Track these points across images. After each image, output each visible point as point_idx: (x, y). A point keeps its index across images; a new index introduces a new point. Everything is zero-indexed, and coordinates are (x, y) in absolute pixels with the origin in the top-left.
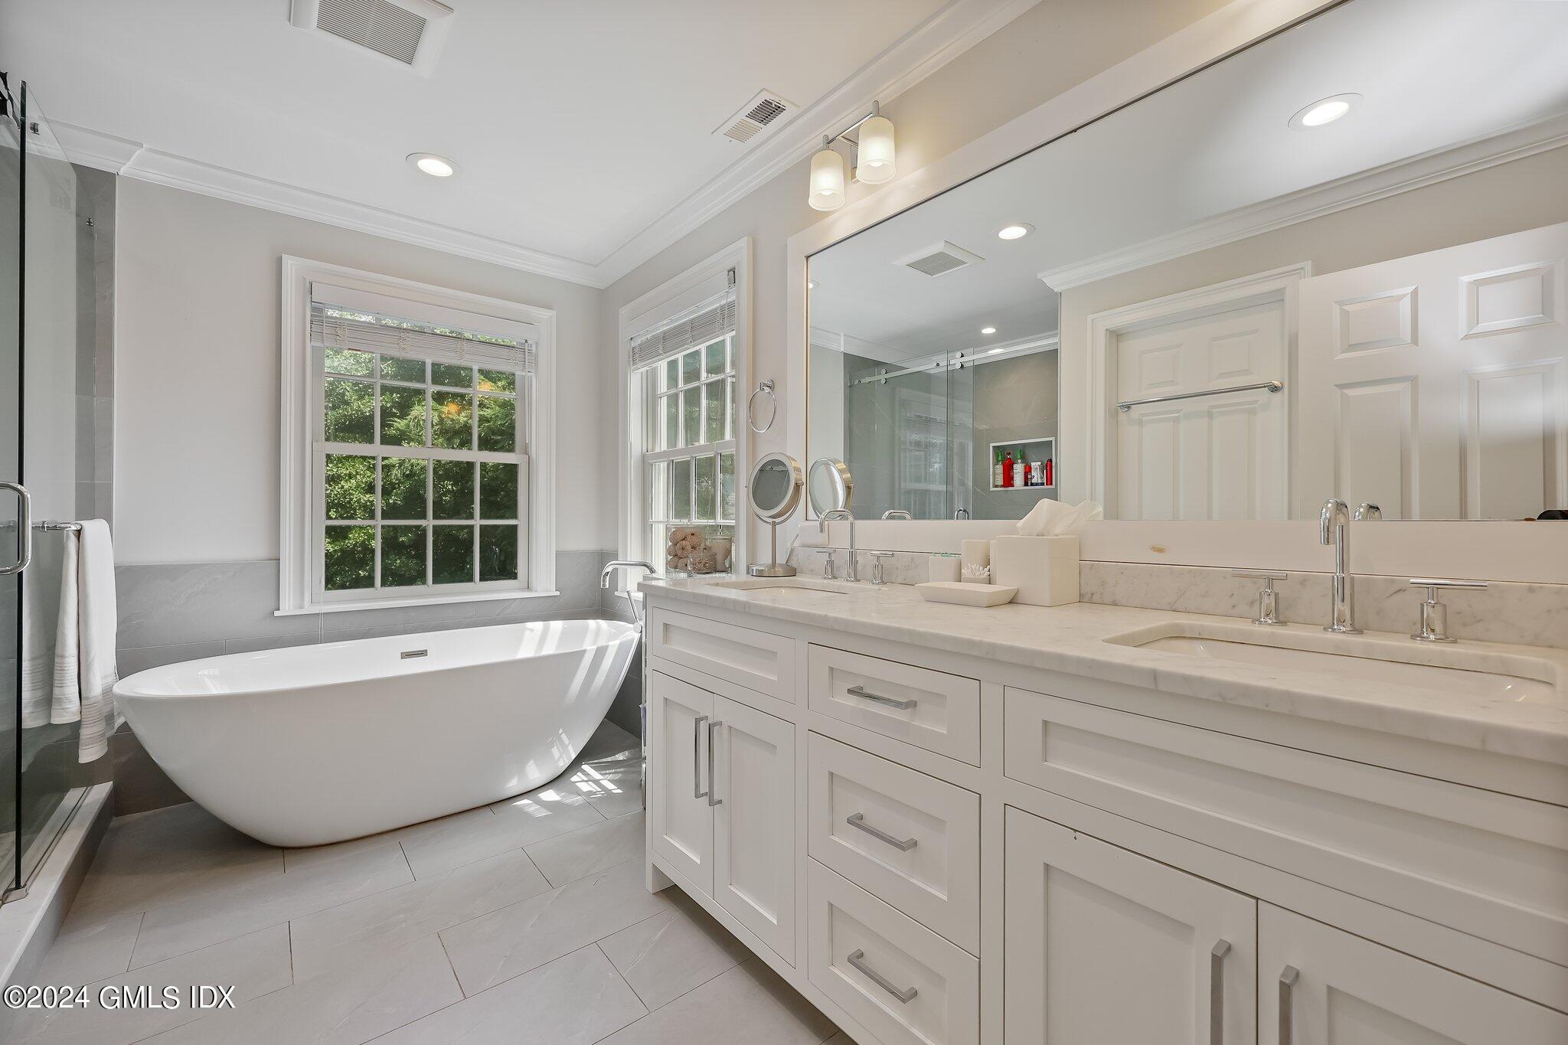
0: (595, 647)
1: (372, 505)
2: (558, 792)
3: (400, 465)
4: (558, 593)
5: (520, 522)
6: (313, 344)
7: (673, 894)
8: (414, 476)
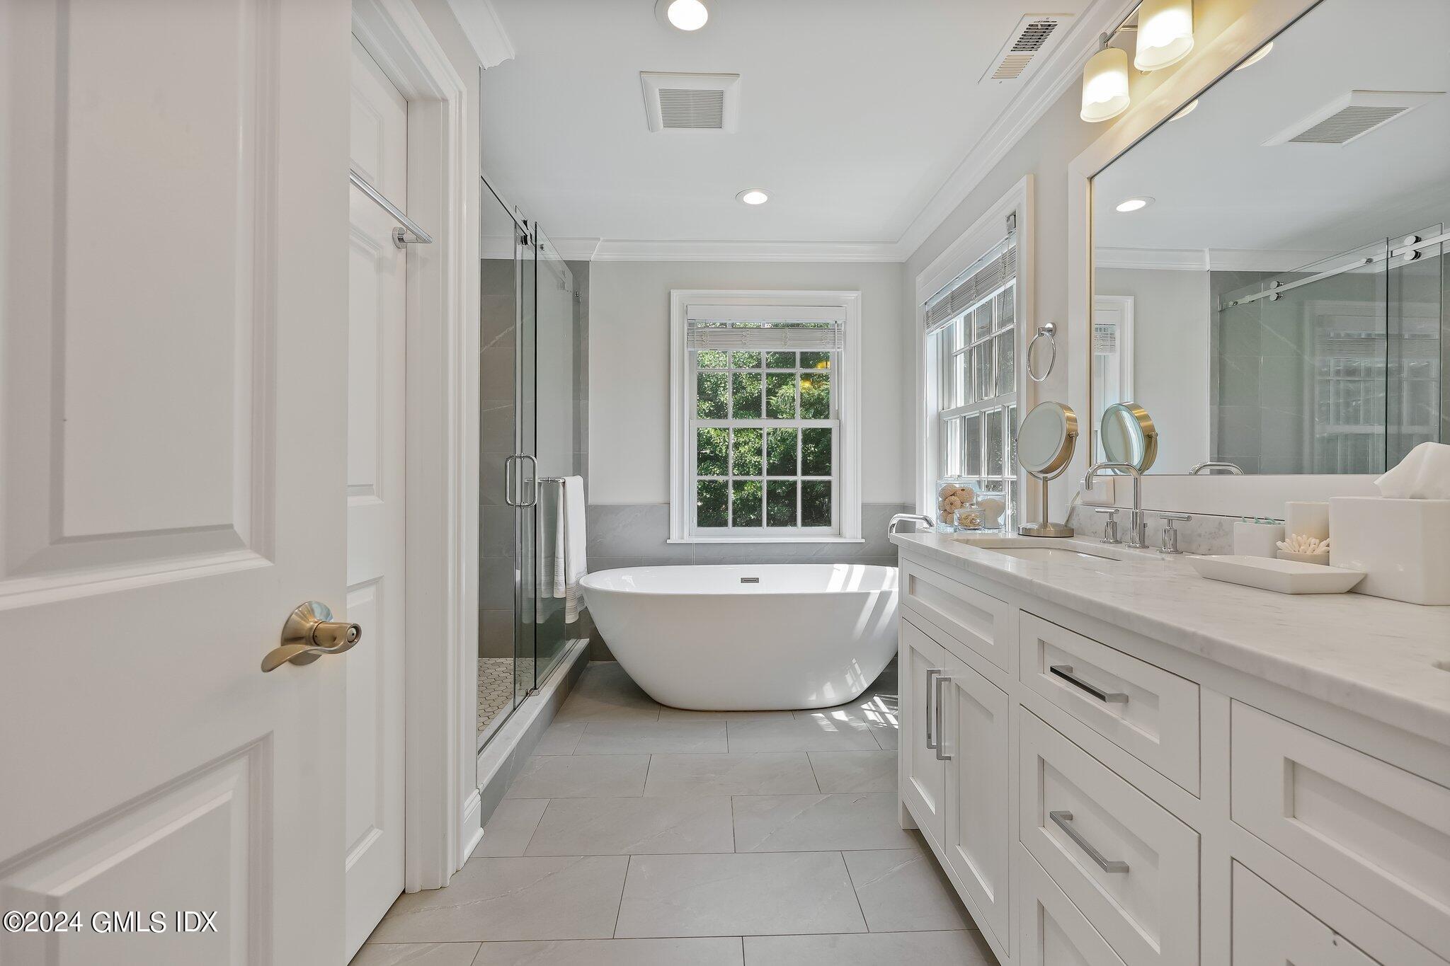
0: (879, 591)
1: (760, 465)
2: (848, 714)
3: (774, 433)
4: (863, 541)
5: (833, 478)
6: (690, 349)
7: (916, 835)
8: (787, 440)
